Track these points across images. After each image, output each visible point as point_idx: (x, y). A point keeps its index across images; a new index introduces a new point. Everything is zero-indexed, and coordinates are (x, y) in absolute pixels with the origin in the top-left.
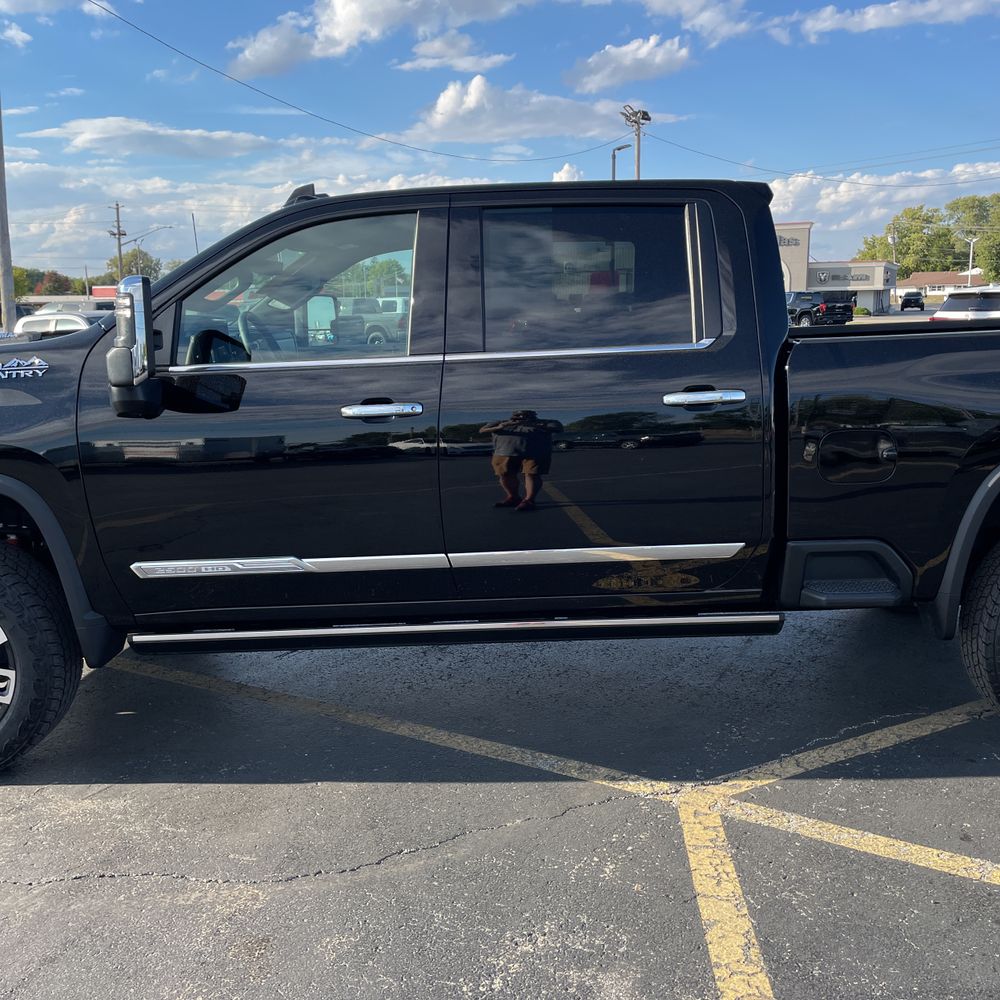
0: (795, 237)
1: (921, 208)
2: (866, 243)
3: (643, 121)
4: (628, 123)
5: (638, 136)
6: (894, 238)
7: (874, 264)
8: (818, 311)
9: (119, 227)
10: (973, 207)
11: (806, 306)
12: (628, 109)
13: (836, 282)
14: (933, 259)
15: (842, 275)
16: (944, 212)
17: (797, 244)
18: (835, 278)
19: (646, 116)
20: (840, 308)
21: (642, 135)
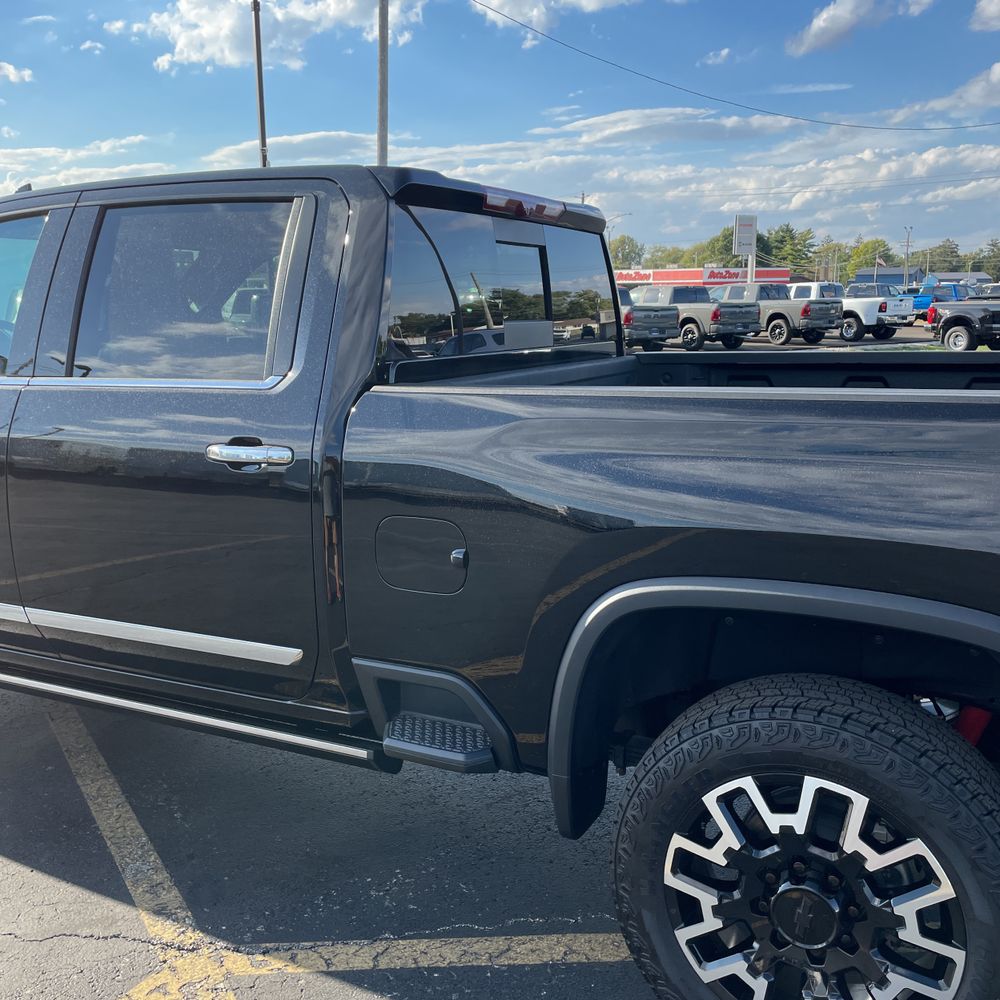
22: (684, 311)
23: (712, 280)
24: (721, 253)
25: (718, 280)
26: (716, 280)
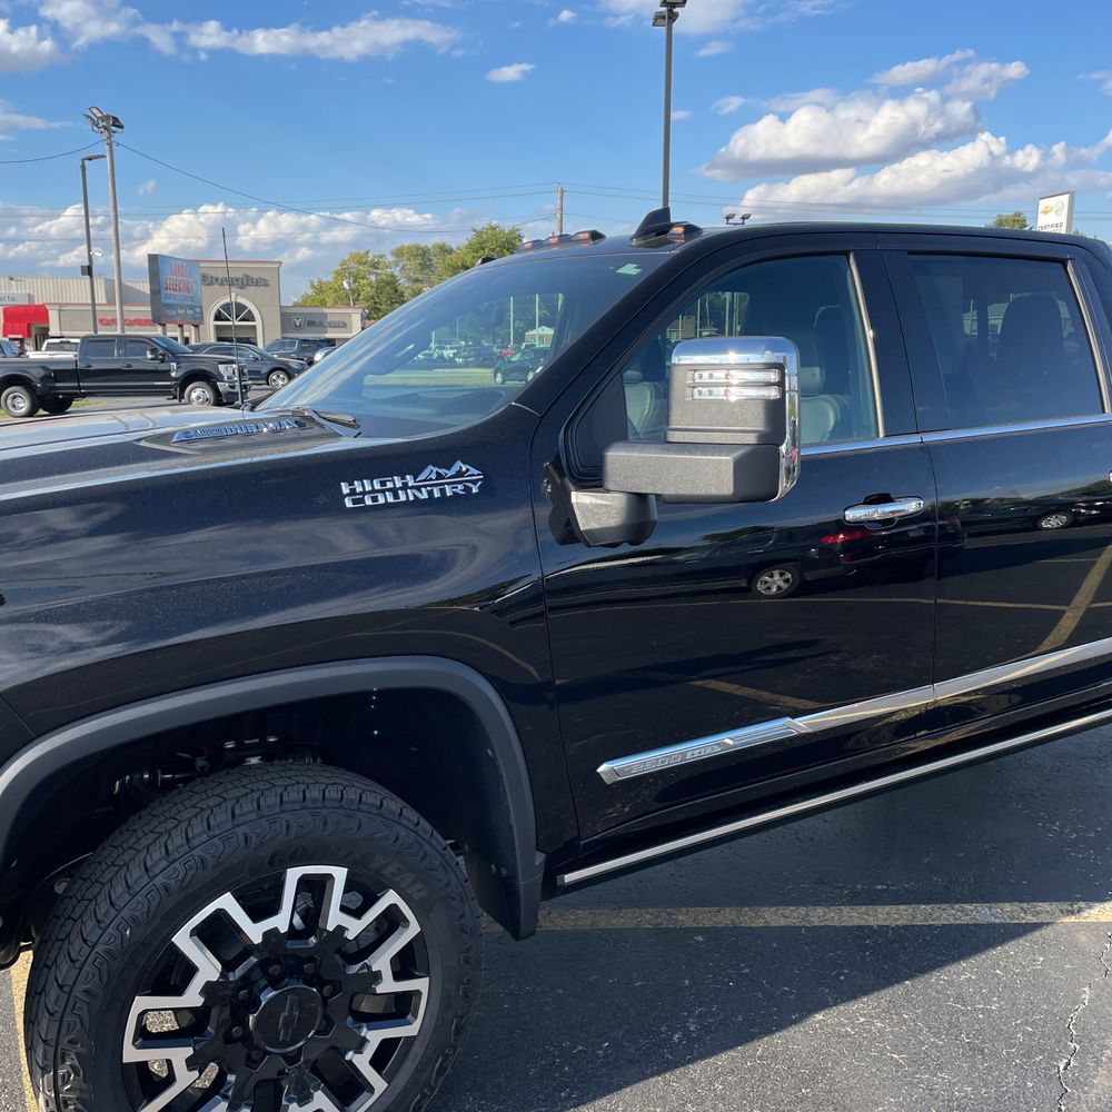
0: (264, 277)
2: (313, 286)
3: (114, 128)
4: (95, 128)
5: (110, 145)
6: (349, 284)
7: (350, 311)
10: (417, 255)
12: (95, 111)
13: (313, 329)
15: (317, 321)
16: (390, 258)
17: (266, 285)
18: (311, 324)
19: (116, 123)
21: (114, 146)
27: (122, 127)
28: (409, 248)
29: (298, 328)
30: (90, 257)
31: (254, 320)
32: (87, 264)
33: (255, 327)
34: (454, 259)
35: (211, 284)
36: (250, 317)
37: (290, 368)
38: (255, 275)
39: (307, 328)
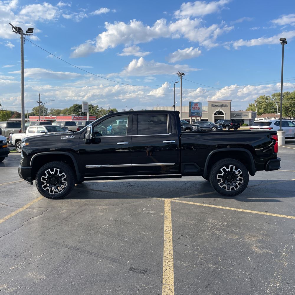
0: (227, 104)
1: (265, 96)
2: (249, 105)
3: (182, 75)
4: (179, 76)
6: (256, 104)
7: (249, 112)
8: (230, 125)
9: (40, 100)
10: (279, 96)
11: (228, 123)
12: (179, 72)
13: (239, 117)
14: (268, 110)
15: (240, 115)
16: (271, 97)
17: (227, 106)
18: (238, 115)
20: (237, 124)
21: (182, 79)
22: (69, 128)
23: (74, 119)
24: (73, 111)
25: (76, 119)
26: (75, 119)
27: (184, 75)
28: (277, 94)
29: (235, 117)
30: (175, 103)
31: (224, 115)
32: (174, 105)
33: (224, 116)
34: (289, 96)
35: (214, 106)
36: (223, 114)
37: (217, 126)
38: (225, 104)
39: (237, 116)
